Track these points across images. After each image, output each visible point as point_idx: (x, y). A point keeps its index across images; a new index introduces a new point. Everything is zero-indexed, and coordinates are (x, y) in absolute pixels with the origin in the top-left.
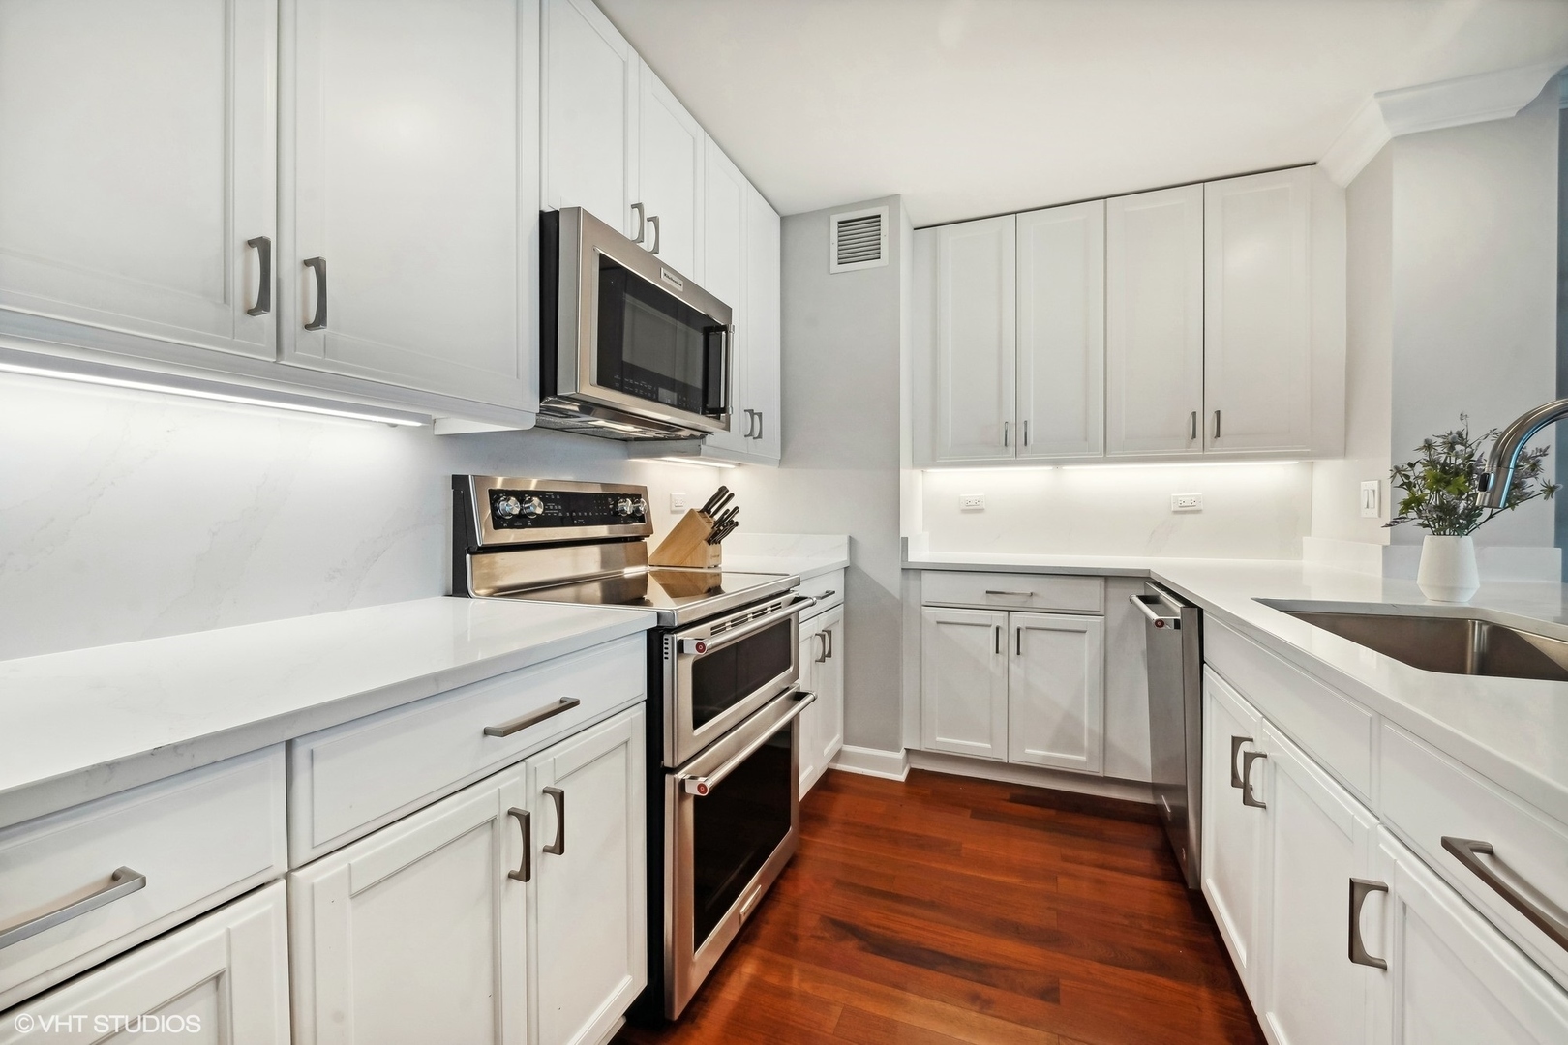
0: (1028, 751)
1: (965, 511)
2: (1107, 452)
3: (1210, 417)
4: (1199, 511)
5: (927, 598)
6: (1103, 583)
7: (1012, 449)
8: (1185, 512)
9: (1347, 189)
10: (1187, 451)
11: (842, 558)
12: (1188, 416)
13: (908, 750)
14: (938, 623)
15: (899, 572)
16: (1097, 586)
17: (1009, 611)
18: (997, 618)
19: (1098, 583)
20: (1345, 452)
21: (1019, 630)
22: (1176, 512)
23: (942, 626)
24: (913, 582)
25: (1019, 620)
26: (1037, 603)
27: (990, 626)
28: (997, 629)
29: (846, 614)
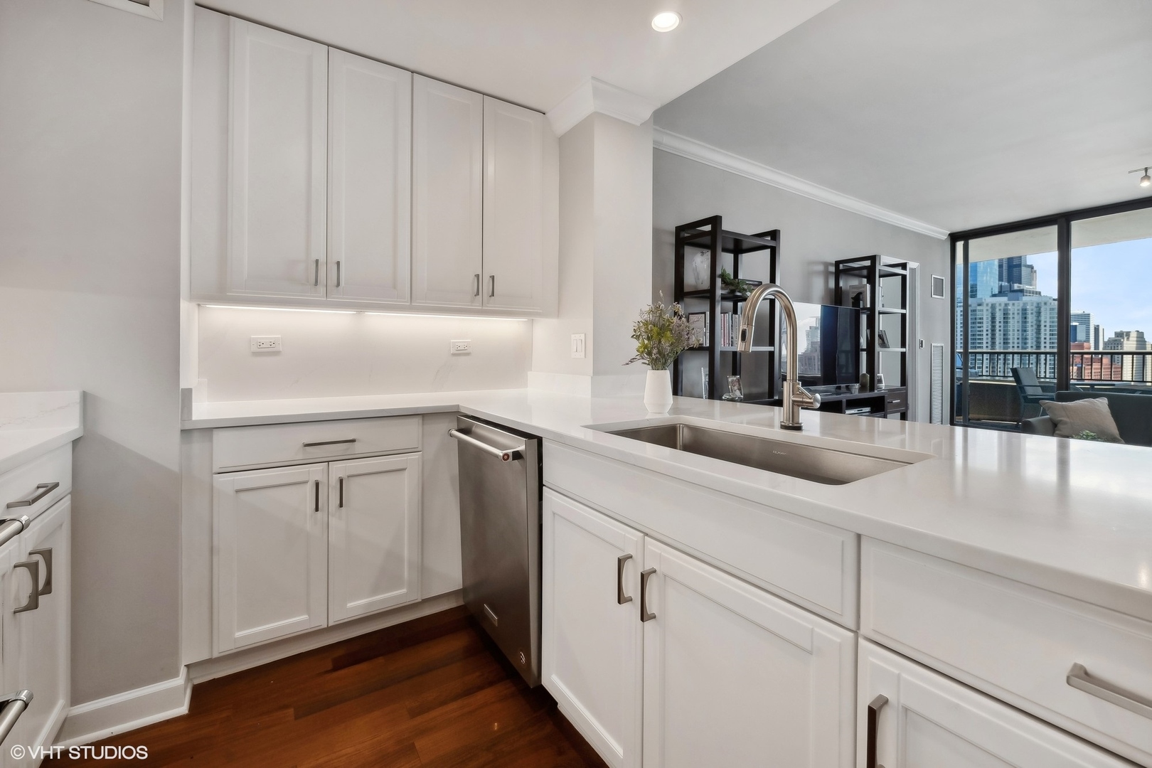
0: (350, 605)
1: (255, 354)
2: (412, 302)
3: (487, 280)
4: (468, 354)
5: (221, 461)
6: (421, 421)
7: (322, 289)
8: (459, 355)
9: (559, 139)
10: (472, 306)
11: (71, 425)
12: (472, 277)
13: (187, 666)
14: (237, 491)
15: (177, 436)
16: (414, 426)
17: (328, 462)
18: (316, 472)
19: (416, 422)
20: (558, 313)
21: (341, 481)
22: (454, 355)
23: (243, 496)
24: (197, 446)
25: (338, 470)
26: (358, 448)
27: (306, 482)
28: (317, 485)
29: (76, 511)
